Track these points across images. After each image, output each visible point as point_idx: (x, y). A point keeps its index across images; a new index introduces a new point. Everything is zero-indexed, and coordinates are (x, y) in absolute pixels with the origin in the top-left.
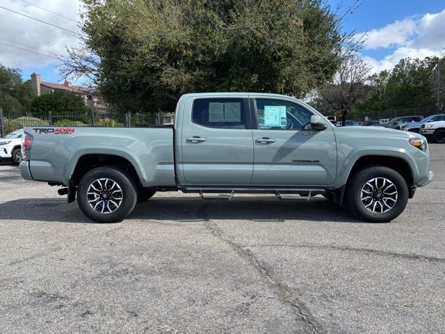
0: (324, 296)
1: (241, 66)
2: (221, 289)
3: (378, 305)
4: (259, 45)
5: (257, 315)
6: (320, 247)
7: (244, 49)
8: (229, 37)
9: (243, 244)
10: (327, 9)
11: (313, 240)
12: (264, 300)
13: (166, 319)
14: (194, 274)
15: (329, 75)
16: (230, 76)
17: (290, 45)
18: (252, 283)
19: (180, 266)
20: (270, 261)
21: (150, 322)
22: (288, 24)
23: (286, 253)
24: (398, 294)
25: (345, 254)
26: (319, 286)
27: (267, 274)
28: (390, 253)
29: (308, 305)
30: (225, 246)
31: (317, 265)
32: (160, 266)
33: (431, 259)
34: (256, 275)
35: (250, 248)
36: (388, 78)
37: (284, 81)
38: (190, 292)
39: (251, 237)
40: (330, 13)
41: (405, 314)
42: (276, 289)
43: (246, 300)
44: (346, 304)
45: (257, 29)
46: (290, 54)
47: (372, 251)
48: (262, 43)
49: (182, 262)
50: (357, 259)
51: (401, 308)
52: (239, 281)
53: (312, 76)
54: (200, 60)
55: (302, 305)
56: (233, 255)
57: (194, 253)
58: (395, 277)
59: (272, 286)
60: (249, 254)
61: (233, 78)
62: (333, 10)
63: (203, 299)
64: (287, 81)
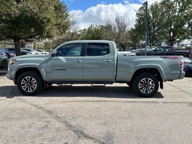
0: (74, 118)
1: (25, 24)
2: (34, 122)
3: (91, 117)
4: (34, 16)
5: (51, 127)
6: (69, 102)
7: (27, 16)
8: (19, 10)
9: (38, 104)
10: (64, 3)
11: (66, 99)
12: (53, 123)
13: (14, 136)
14: (20, 118)
15: (65, 31)
16: (20, 28)
17: (49, 17)
18: (46, 118)
19: (12, 116)
20: (51, 109)
21: (8, 139)
22: (48, 8)
23: (57, 105)
24: (96, 113)
25: (78, 103)
26: (71, 115)
27: (51, 114)
28: (93, 101)
29: (69, 121)
30: (30, 106)
31: (69, 108)
32: (2, 118)
33: (105, 101)
34: (47, 115)
35: (41, 106)
36: (86, 32)
37: (46, 32)
38: (21, 125)
39: (40, 101)
40: (65, 5)
41: (98, 118)
42: (56, 118)
43: (46, 124)
44: (81, 119)
45: (34, 9)
46: (49, 21)
47: (87, 101)
48: (36, 15)
49: (12, 114)
50: (82, 104)
51: (97, 117)
52: (41, 118)
53: (58, 31)
54: (4, 19)
55: (67, 122)
56: (34, 109)
57: (16, 110)
58: (95, 108)
59: (54, 118)
60: (41, 108)
61: (21, 28)
62: (66, 4)
63: (28, 126)
64: (47, 32)
